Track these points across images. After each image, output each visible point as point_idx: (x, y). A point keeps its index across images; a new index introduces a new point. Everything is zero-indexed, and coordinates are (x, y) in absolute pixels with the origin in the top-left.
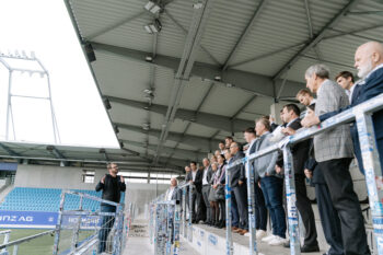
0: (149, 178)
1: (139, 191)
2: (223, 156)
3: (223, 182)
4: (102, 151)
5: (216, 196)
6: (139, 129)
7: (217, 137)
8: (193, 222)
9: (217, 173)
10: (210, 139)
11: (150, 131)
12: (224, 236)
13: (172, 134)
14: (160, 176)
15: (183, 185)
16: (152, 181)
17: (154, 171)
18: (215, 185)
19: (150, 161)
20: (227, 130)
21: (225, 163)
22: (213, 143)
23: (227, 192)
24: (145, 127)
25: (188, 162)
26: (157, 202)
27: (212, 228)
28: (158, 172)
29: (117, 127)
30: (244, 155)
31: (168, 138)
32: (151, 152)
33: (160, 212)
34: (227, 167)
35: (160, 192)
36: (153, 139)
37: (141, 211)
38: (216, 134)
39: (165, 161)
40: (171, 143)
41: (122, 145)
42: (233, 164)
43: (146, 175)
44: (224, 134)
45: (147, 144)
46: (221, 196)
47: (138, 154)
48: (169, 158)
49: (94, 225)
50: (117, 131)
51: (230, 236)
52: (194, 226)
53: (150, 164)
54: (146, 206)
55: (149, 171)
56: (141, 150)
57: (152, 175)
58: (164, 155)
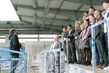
0: (38, 38)
1: (33, 46)
2: (88, 20)
3: (90, 36)
4: (9, 23)
5: (84, 46)
6: (30, 7)
7: (81, 10)
8: (70, 62)
9: (84, 32)
10: (76, 11)
11: (37, 8)
12: (91, 70)
13: (52, 10)
14: (45, 36)
15: (62, 40)
16: (40, 40)
17: (41, 34)
18: (83, 39)
19: (39, 28)
20: (87, 5)
21: (89, 25)
22: (78, 14)
23: (93, 42)
24: (34, 6)
25: (63, 27)
26: (45, 52)
27: (82, 66)
28: (44, 34)
29: (16, 7)
30: (103, 18)
31: (49, 12)
32: (39, 22)
33: (49, 57)
34: (92, 26)
35: (46, 46)
36: (40, 14)
37: (35, 58)
38: (80, 7)
39: (48, 27)
40: (51, 15)
41: (20, 18)
42: (97, 24)
43: (36, 36)
44: (86, 7)
45: (36, 17)
46: (87, 46)
47: (31, 24)
48: (51, 25)
49: (8, 67)
50: (16, 10)
51: (95, 70)
52: (71, 65)
53: (39, 29)
54: (38, 55)
55: (38, 34)
56: (32, 21)
57: (41, 36)
58: (47, 23)
